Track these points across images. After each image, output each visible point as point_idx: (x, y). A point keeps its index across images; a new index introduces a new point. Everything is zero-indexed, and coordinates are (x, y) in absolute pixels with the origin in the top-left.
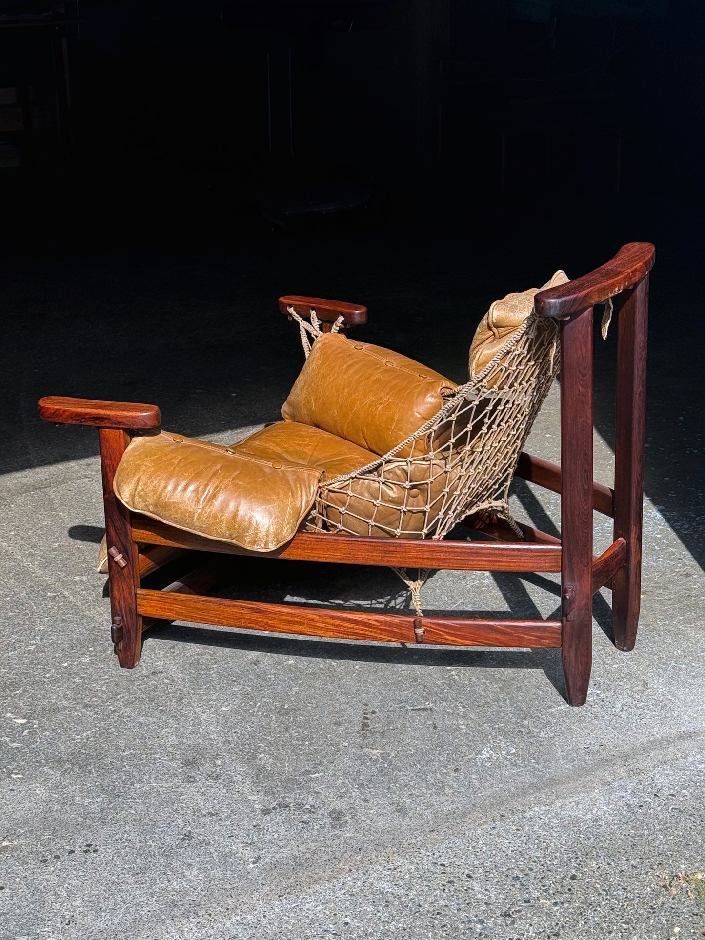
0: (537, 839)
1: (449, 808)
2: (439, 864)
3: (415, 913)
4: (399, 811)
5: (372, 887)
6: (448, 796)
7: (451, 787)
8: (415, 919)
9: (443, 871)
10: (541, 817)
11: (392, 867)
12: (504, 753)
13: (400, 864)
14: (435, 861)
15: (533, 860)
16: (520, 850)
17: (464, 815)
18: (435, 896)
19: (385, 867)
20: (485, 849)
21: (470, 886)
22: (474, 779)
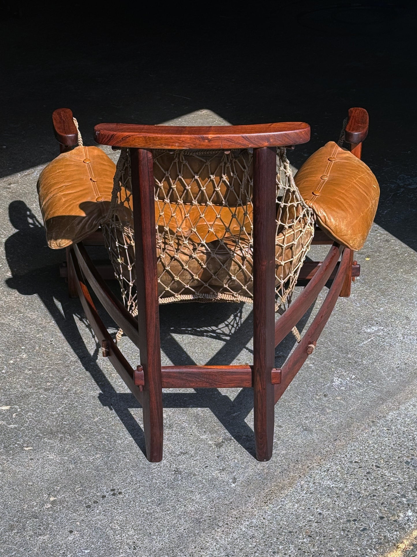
0: (404, 434)
1: (336, 422)
2: (354, 461)
3: (359, 498)
4: (306, 430)
5: (321, 485)
6: (330, 414)
7: (329, 408)
8: (362, 502)
9: (359, 466)
10: (397, 418)
11: (325, 469)
12: (348, 379)
13: (329, 467)
14: (350, 460)
15: (410, 448)
16: (398, 443)
17: (349, 426)
18: (365, 484)
19: (321, 470)
20: (376, 446)
21: (382, 474)
22: (340, 400)
